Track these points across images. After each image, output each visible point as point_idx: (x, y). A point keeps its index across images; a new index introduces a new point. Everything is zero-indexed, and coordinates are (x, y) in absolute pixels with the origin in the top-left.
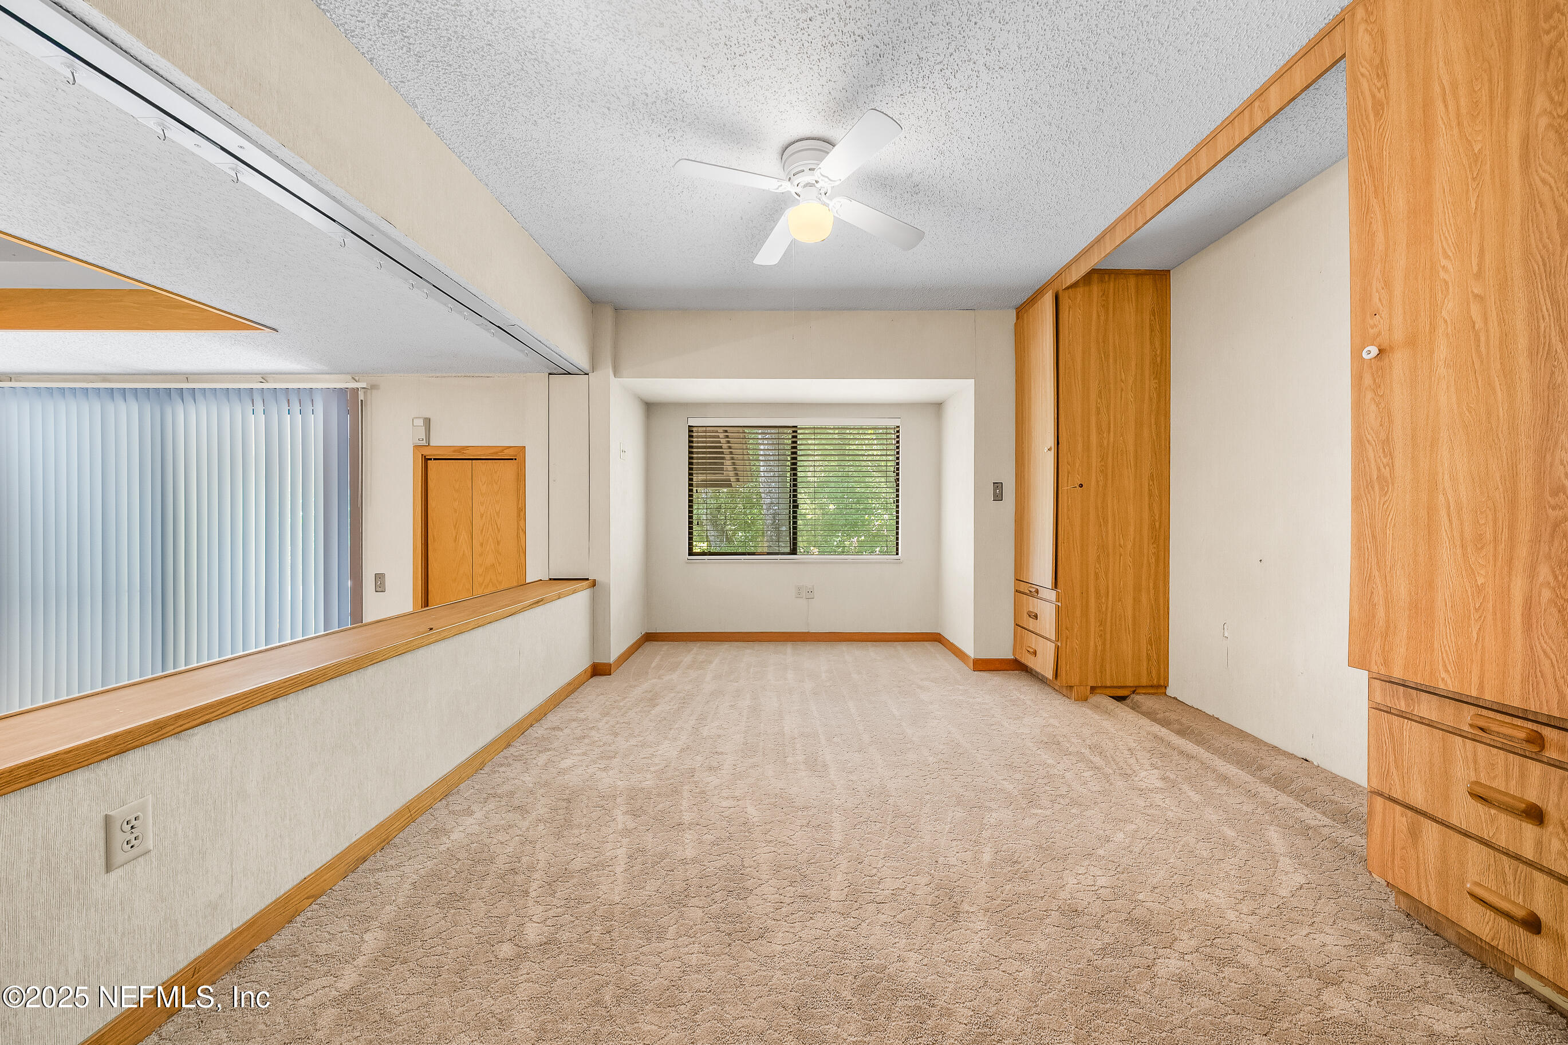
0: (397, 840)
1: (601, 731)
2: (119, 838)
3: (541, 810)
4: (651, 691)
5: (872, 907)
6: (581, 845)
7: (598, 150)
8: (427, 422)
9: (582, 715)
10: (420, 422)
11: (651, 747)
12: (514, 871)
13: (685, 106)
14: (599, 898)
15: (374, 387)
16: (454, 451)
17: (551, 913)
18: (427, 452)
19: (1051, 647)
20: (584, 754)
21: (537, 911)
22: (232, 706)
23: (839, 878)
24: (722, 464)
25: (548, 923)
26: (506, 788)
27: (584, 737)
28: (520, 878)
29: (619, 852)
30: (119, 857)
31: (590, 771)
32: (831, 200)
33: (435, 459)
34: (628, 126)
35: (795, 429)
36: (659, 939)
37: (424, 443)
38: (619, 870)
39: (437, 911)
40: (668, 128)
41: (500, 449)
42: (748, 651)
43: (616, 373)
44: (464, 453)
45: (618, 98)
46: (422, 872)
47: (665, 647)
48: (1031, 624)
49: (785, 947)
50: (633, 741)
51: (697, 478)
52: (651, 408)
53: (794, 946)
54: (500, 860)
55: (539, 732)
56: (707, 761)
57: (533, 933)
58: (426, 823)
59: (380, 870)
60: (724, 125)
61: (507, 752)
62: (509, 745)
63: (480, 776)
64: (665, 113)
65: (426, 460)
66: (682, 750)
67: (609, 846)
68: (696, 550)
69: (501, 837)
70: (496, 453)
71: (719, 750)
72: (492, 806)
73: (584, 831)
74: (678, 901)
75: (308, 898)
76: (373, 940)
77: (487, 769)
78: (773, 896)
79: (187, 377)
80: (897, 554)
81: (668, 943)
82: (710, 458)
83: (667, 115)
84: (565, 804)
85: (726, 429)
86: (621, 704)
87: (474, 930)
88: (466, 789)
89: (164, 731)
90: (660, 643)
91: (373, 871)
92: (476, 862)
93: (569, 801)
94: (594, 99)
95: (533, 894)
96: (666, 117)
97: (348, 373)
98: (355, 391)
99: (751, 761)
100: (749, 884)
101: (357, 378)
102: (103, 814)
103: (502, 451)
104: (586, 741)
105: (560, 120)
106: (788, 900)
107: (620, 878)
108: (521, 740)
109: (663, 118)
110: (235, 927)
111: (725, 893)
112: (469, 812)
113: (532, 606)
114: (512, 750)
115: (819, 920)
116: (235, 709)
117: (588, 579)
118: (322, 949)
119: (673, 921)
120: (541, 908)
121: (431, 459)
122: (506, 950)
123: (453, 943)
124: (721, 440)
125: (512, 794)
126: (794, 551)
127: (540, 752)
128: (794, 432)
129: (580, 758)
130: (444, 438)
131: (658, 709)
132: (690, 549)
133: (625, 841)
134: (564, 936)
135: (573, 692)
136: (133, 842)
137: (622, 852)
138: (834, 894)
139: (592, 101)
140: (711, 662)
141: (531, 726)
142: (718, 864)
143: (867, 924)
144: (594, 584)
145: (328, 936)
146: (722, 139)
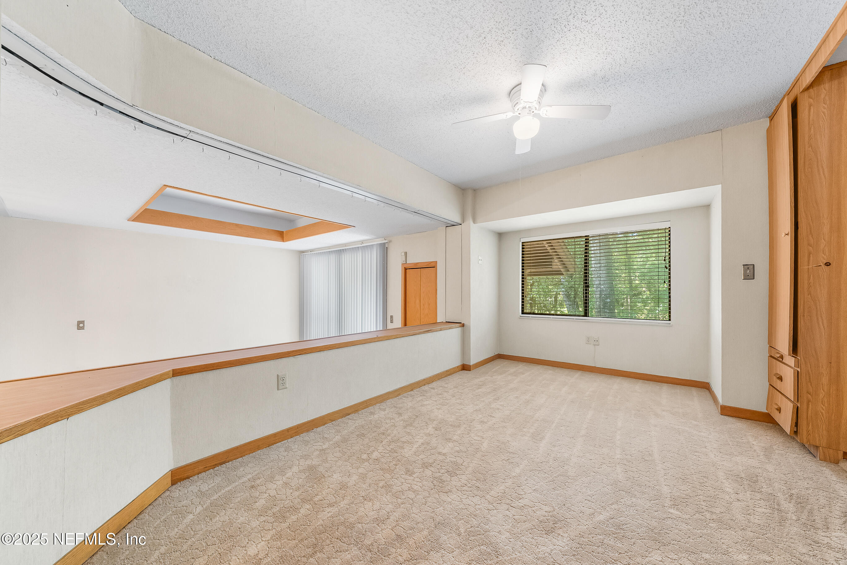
0: (360, 412)
1: (449, 394)
2: (280, 382)
3: (406, 417)
4: (483, 382)
5: (506, 507)
6: (409, 433)
7: (431, 129)
8: (406, 254)
9: (446, 386)
10: (403, 254)
11: (464, 405)
12: (383, 434)
13: (453, 98)
14: (402, 453)
15: (390, 241)
16: (414, 265)
17: (384, 451)
18: (406, 266)
19: (790, 406)
20: (436, 401)
21: (381, 449)
22: (308, 351)
23: (501, 488)
24: (551, 262)
25: (381, 454)
26: (401, 405)
27: (440, 394)
28: (383, 437)
29: (420, 440)
30: (280, 387)
31: (433, 408)
32: (540, 110)
33: (409, 269)
34: (436, 116)
35: (587, 238)
36: (410, 475)
37: (405, 262)
38: (415, 446)
39: (356, 437)
40: (452, 110)
41: (429, 263)
42: (550, 372)
43: (474, 222)
44: (417, 266)
45: (427, 108)
46: (360, 424)
47: (506, 363)
48: (778, 384)
49: (453, 501)
50: (458, 401)
51: (527, 271)
52: (501, 236)
53: (456, 502)
54: (383, 428)
55: (426, 388)
56: (483, 418)
57: (375, 455)
58: (371, 409)
59: (351, 419)
60: (475, 98)
61: (409, 393)
62: (412, 390)
63: (396, 399)
64: (447, 105)
65: (406, 269)
66: (476, 410)
67: (418, 437)
68: (525, 311)
69: (388, 421)
70: (428, 265)
71: (492, 415)
72: (392, 410)
73: (414, 429)
74: (425, 466)
75: (330, 420)
76: (338, 438)
77: (400, 397)
78: (465, 481)
79: (345, 245)
80: (670, 320)
81: (412, 478)
82: (533, 260)
83: (448, 105)
84: (415, 417)
85: (549, 241)
86: (466, 384)
87: (361, 447)
88: (389, 402)
89: (290, 354)
90: (505, 360)
91: (349, 419)
92: (375, 427)
93: (417, 416)
94: (419, 112)
95: (383, 443)
96: (448, 106)
97: (382, 238)
98: (384, 243)
99: (505, 424)
100: (458, 472)
101: (386, 239)
102: (277, 374)
103: (430, 264)
104: (440, 396)
105: (412, 125)
106: (469, 485)
107: (414, 449)
108: (417, 390)
109: (447, 107)
110: (308, 420)
111: (446, 471)
112: (384, 410)
113: (425, 332)
114: (412, 392)
115: (476, 500)
116: (308, 352)
117: (461, 323)
118: (326, 436)
119: (419, 472)
120: (383, 448)
121: (407, 269)
122: (365, 456)
123: (354, 448)
124: (547, 248)
125: (400, 408)
126: (586, 314)
127: (421, 396)
128: (586, 239)
129: (433, 402)
130: (412, 260)
131: (480, 390)
132: (523, 311)
133: (425, 437)
134: (383, 460)
135: (449, 375)
136: (283, 384)
137: (421, 441)
138: (492, 493)
139: (419, 113)
140: (523, 374)
141: (424, 385)
142: (452, 459)
143: (497, 511)
144: (463, 325)
145: (329, 433)
146: (477, 103)
